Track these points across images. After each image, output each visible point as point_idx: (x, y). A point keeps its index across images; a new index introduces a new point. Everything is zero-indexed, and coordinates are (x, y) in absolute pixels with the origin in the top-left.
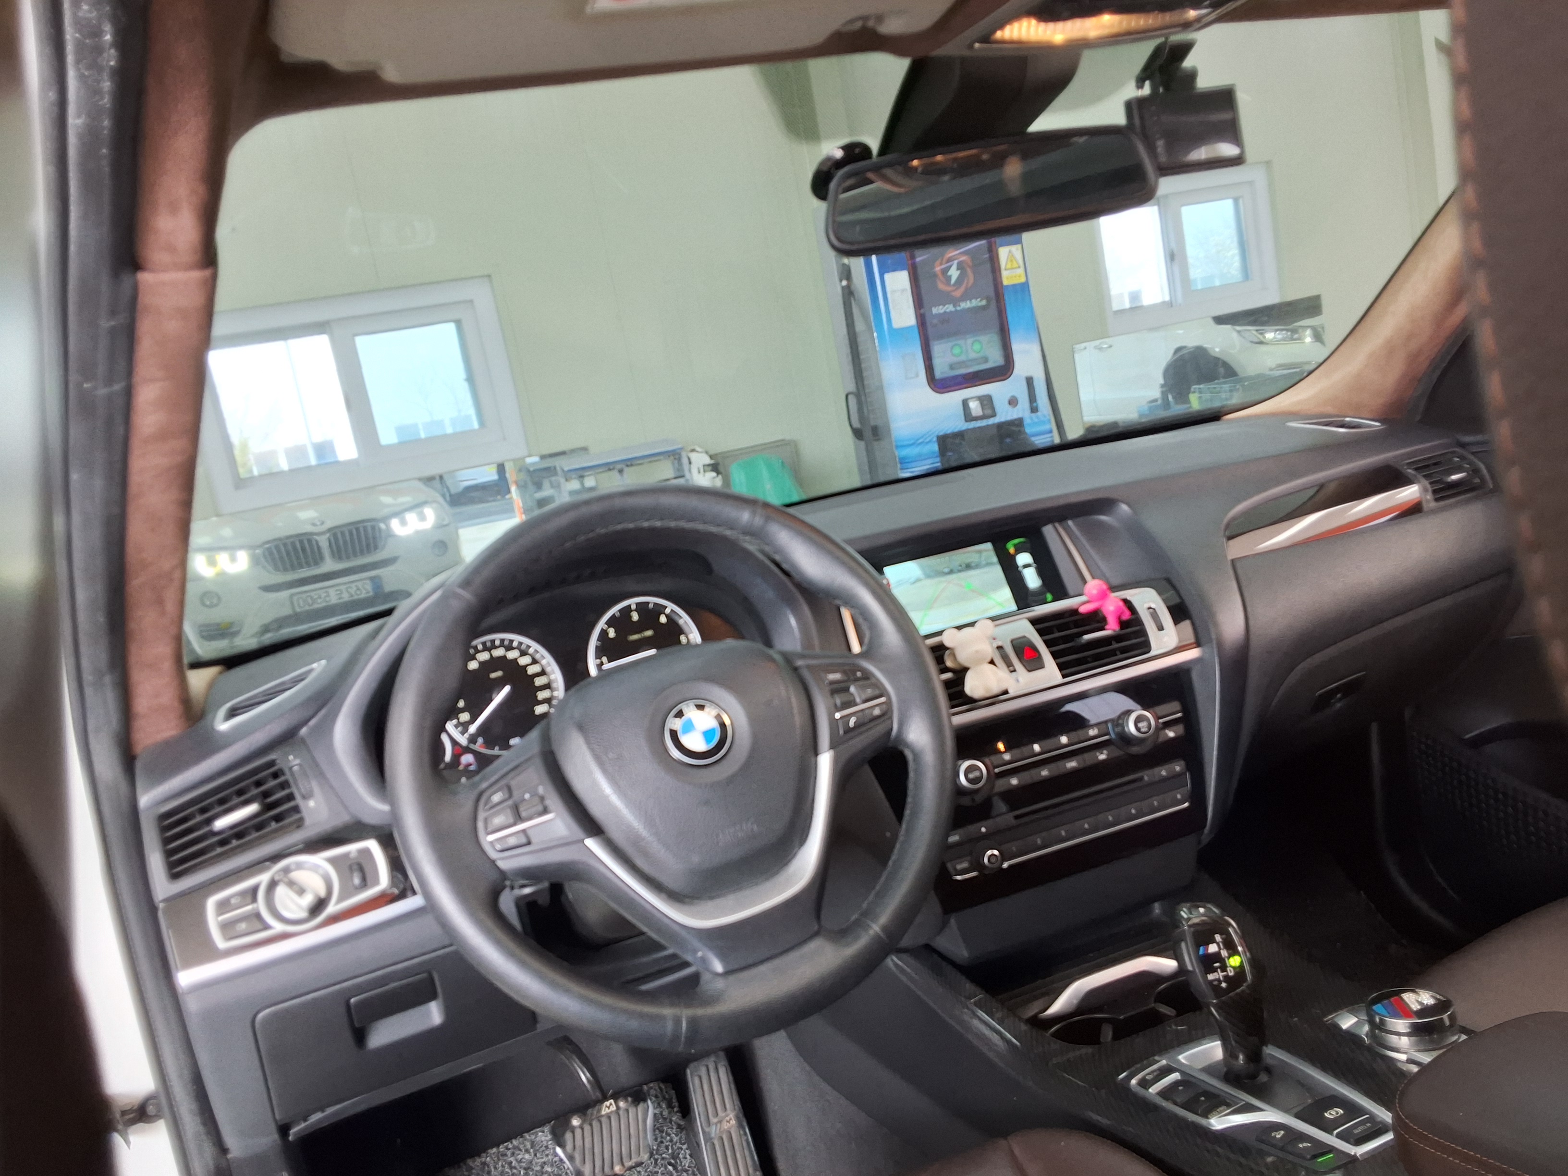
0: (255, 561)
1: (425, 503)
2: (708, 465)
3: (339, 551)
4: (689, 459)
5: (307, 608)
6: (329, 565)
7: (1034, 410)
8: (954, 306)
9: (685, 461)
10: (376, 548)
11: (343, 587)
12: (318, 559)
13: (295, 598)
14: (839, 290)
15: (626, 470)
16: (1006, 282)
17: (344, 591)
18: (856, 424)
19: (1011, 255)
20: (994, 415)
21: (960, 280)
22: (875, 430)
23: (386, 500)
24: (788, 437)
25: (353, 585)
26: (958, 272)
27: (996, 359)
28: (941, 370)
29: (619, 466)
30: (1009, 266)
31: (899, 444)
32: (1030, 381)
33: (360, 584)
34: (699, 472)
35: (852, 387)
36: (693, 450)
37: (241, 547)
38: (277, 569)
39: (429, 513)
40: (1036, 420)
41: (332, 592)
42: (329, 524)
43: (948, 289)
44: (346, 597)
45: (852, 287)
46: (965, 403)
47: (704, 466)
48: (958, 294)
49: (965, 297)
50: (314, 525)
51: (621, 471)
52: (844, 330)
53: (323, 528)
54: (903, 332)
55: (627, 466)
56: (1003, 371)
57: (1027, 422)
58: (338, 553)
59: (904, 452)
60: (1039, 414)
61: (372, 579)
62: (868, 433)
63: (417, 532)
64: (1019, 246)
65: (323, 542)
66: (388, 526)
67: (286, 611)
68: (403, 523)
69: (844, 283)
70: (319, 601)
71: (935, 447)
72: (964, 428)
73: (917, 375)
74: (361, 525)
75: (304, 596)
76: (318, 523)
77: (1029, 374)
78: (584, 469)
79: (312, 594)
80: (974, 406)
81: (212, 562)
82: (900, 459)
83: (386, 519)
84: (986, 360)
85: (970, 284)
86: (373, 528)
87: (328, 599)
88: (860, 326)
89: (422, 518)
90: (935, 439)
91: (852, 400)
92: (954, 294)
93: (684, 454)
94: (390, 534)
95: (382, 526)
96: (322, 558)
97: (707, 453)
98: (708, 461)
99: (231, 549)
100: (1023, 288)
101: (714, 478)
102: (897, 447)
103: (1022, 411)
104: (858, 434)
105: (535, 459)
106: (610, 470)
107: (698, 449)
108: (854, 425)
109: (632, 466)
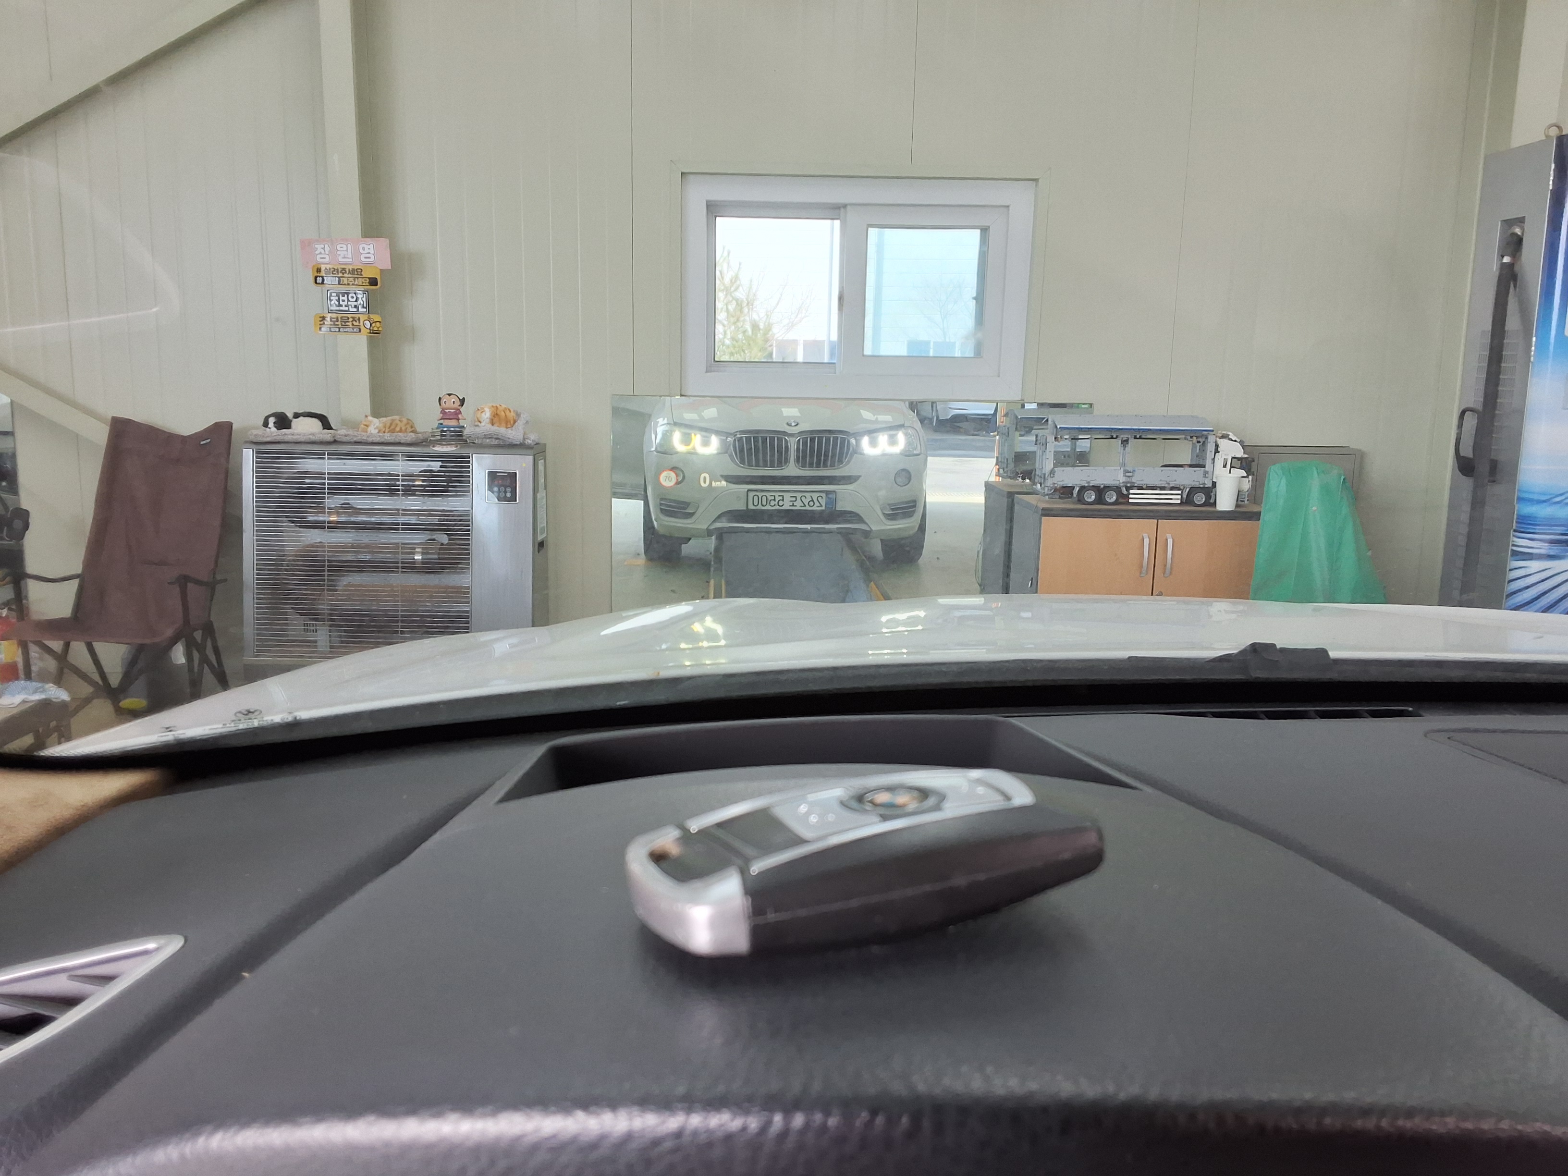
0: (724, 449)
1: (901, 426)
2: (1238, 459)
3: (804, 457)
4: (1217, 446)
5: (760, 507)
6: (792, 469)
9: (1211, 447)
10: (840, 461)
11: (799, 495)
12: (782, 461)
13: (751, 494)
14: (1495, 268)
15: (1132, 442)
17: (798, 499)
18: (1467, 451)
22: (1494, 466)
23: (866, 415)
24: (1354, 445)
25: (808, 495)
29: (1125, 436)
31: (1524, 495)
33: (815, 496)
34: (1225, 466)
35: (1475, 399)
36: (1224, 437)
37: (717, 433)
38: (742, 461)
39: (901, 437)
41: (787, 496)
42: (805, 426)
44: (798, 506)
45: (1516, 268)
47: (1233, 458)
50: (789, 425)
51: (1125, 442)
52: (1486, 324)
53: (795, 430)
55: (1135, 438)
58: (801, 460)
59: (1531, 510)
61: (827, 493)
62: (1483, 468)
63: (884, 455)
65: (793, 443)
66: (858, 442)
67: (740, 506)
68: (873, 443)
69: (1506, 260)
70: (772, 503)
74: (832, 436)
75: (760, 494)
76: (793, 424)
78: (1081, 430)
79: (768, 494)
81: (687, 440)
82: (1519, 516)
83: (858, 435)
86: (843, 440)
87: (781, 503)
88: (1513, 322)
89: (893, 441)
91: (1471, 422)
93: (1211, 439)
94: (857, 451)
95: (853, 441)
96: (787, 461)
97: (1241, 443)
98: (1240, 453)
99: (707, 432)
101: (1243, 477)
102: (1520, 499)
104: (1465, 466)
105: (1034, 406)
106: (1112, 438)
107: (1232, 436)
108: (1462, 453)
109: (1140, 438)
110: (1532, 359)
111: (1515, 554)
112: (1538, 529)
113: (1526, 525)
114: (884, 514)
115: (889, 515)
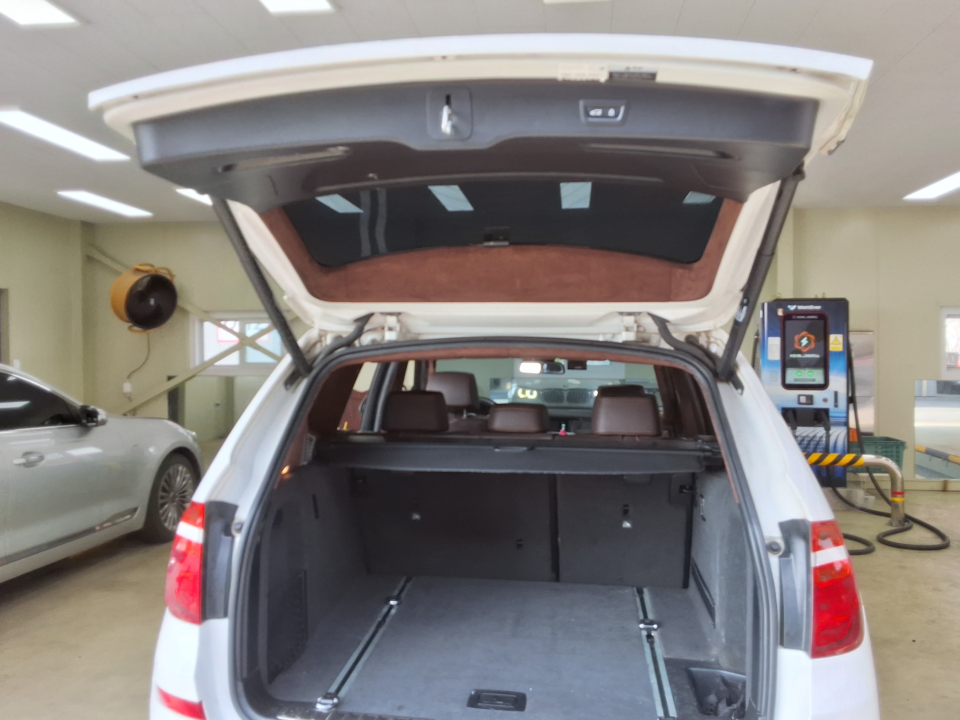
0: (539, 396)
3: (570, 399)
6: (565, 403)
7: (836, 406)
8: (802, 356)
12: (561, 400)
16: (831, 350)
19: (836, 339)
20: (812, 403)
21: (806, 346)
26: (807, 342)
27: (820, 380)
28: (790, 380)
30: (834, 343)
32: (836, 394)
37: (537, 389)
40: (836, 411)
43: (800, 348)
46: (799, 396)
48: (804, 351)
49: (808, 353)
53: (567, 388)
54: (773, 362)
56: (823, 387)
57: (831, 410)
60: (838, 408)
65: (565, 394)
72: (796, 407)
73: (777, 380)
74: (581, 391)
77: (836, 390)
80: (803, 398)
81: (524, 393)
83: (592, 391)
84: (814, 380)
85: (812, 347)
86: (586, 393)
92: (802, 350)
95: (589, 393)
96: (563, 400)
99: (532, 389)
103: (829, 405)
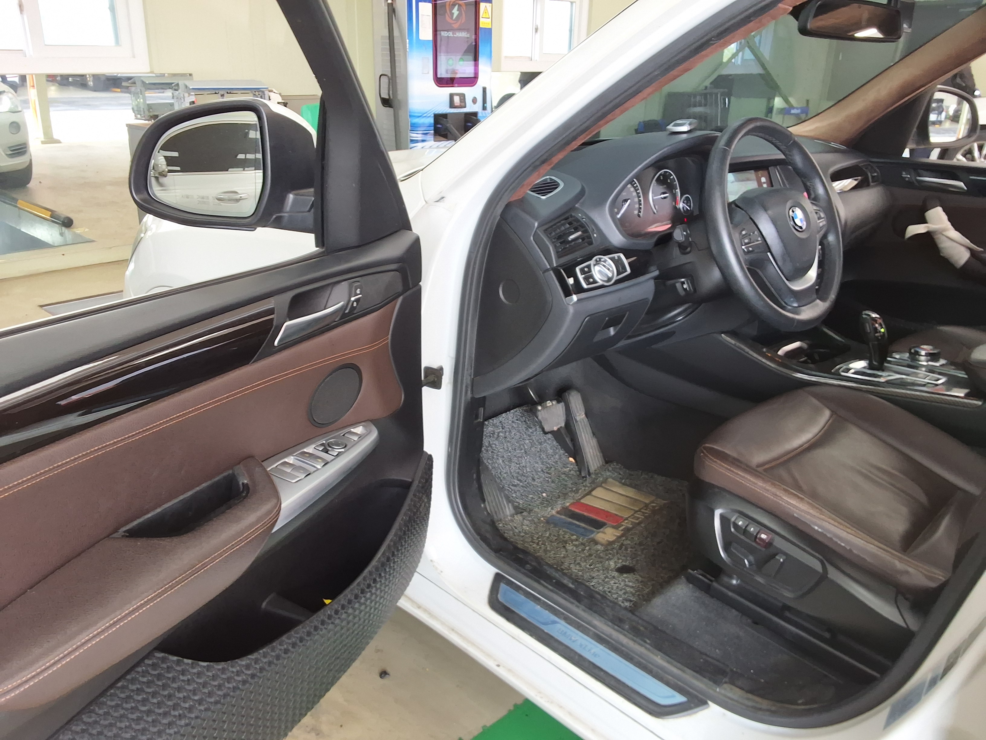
2: (280, 102)
4: (269, 96)
7: (485, 108)
8: (453, 34)
9: (266, 97)
15: (226, 96)
16: (481, 26)
18: (384, 95)
19: (486, 9)
20: (464, 107)
21: (458, 18)
22: (399, 101)
26: (458, 12)
27: (470, 72)
28: (442, 73)
30: (484, 16)
31: (412, 114)
32: (484, 91)
35: (386, 70)
40: (484, 115)
43: (452, 22)
45: (394, 5)
46: (452, 96)
48: (456, 26)
49: (460, 29)
51: (222, 95)
52: (385, 33)
54: (426, 42)
55: (227, 93)
56: (471, 81)
57: (480, 115)
59: (416, 120)
60: (486, 111)
62: (394, 103)
64: (491, 4)
71: (432, 120)
72: (448, 112)
73: (428, 73)
77: (484, 86)
78: (200, 90)
80: (457, 99)
82: (411, 124)
84: (466, 72)
85: (463, 22)
88: (396, 33)
90: (433, 115)
91: (385, 80)
92: (453, 25)
93: (267, 92)
98: (280, 99)
100: (489, 31)
102: (410, 116)
103: (478, 107)
104: (385, 102)
106: (216, 93)
107: (274, 91)
108: (382, 96)
109: (230, 93)
110: (408, 50)
111: (412, 141)
112: (419, 129)
113: (414, 127)
114: (7, 155)
115: (10, 154)
